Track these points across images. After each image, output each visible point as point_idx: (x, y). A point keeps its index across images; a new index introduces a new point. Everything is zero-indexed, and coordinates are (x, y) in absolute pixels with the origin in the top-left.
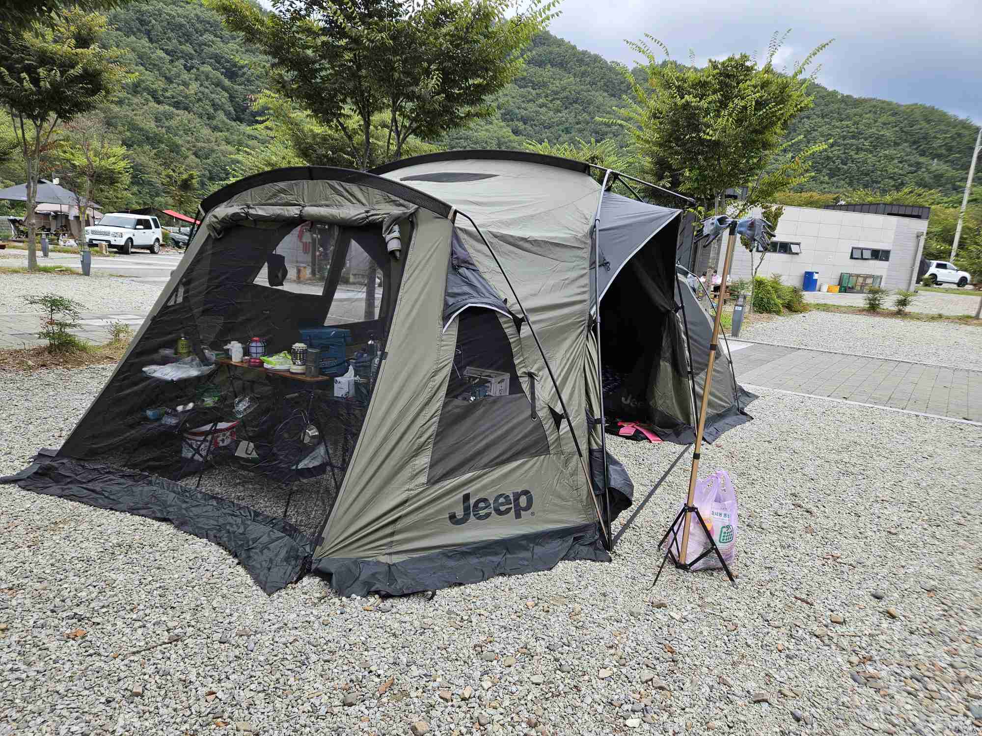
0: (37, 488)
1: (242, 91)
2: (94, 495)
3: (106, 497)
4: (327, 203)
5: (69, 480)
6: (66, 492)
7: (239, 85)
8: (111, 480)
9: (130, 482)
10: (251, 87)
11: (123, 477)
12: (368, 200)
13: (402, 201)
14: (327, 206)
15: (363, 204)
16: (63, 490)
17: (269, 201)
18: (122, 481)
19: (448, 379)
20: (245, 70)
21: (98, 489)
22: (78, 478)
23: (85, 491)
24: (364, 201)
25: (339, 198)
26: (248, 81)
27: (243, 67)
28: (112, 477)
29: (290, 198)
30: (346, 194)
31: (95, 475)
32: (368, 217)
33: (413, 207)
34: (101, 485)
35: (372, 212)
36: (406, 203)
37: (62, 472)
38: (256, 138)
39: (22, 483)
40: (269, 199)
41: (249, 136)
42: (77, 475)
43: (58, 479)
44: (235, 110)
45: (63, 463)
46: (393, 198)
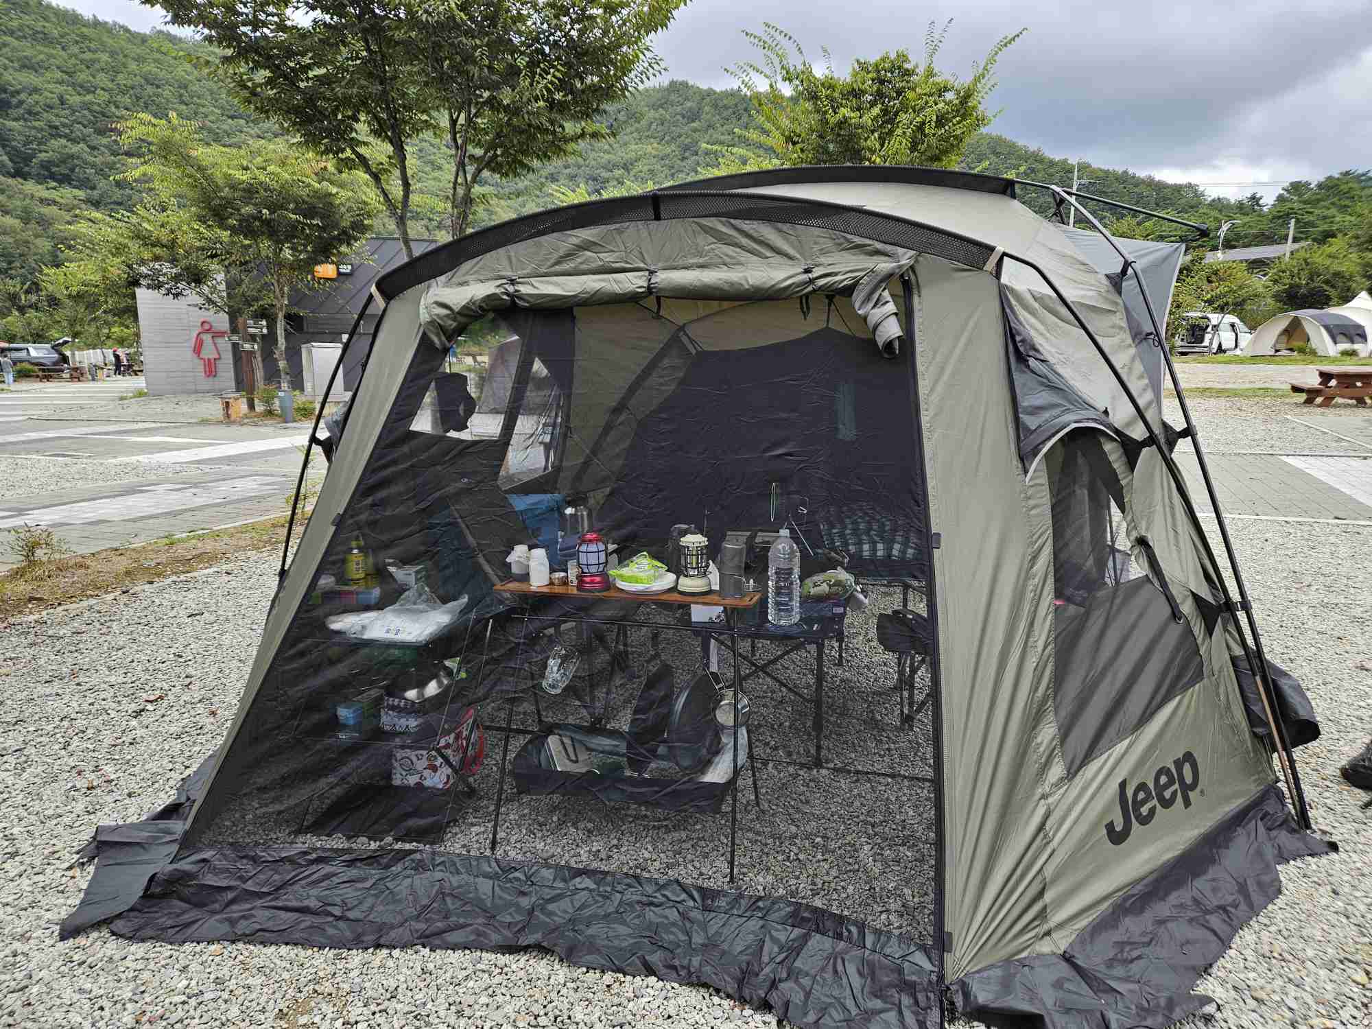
0: (164, 929)
1: (21, 129)
2: (308, 920)
3: (338, 918)
4: (701, 261)
5: (230, 895)
6: (243, 927)
7: (16, 120)
8: (327, 877)
9: (375, 873)
10: (37, 124)
11: (351, 863)
12: (800, 248)
13: (879, 246)
14: (702, 266)
15: (790, 258)
16: (232, 922)
17: (558, 268)
18: (353, 873)
19: (1051, 569)
20: (23, 96)
21: (313, 903)
22: (249, 886)
23: (283, 914)
24: (791, 252)
25: (730, 250)
26: (30, 113)
27: (18, 92)
28: (328, 869)
29: (607, 258)
30: (744, 241)
31: (288, 873)
32: (811, 281)
33: (905, 257)
34: (314, 892)
35: (817, 272)
36: (889, 248)
37: (211, 880)
38: (55, 202)
39: (119, 925)
40: (558, 263)
41: (42, 201)
42: (245, 880)
43: (203, 898)
44: (11, 160)
45: (204, 860)
46: (858, 240)
